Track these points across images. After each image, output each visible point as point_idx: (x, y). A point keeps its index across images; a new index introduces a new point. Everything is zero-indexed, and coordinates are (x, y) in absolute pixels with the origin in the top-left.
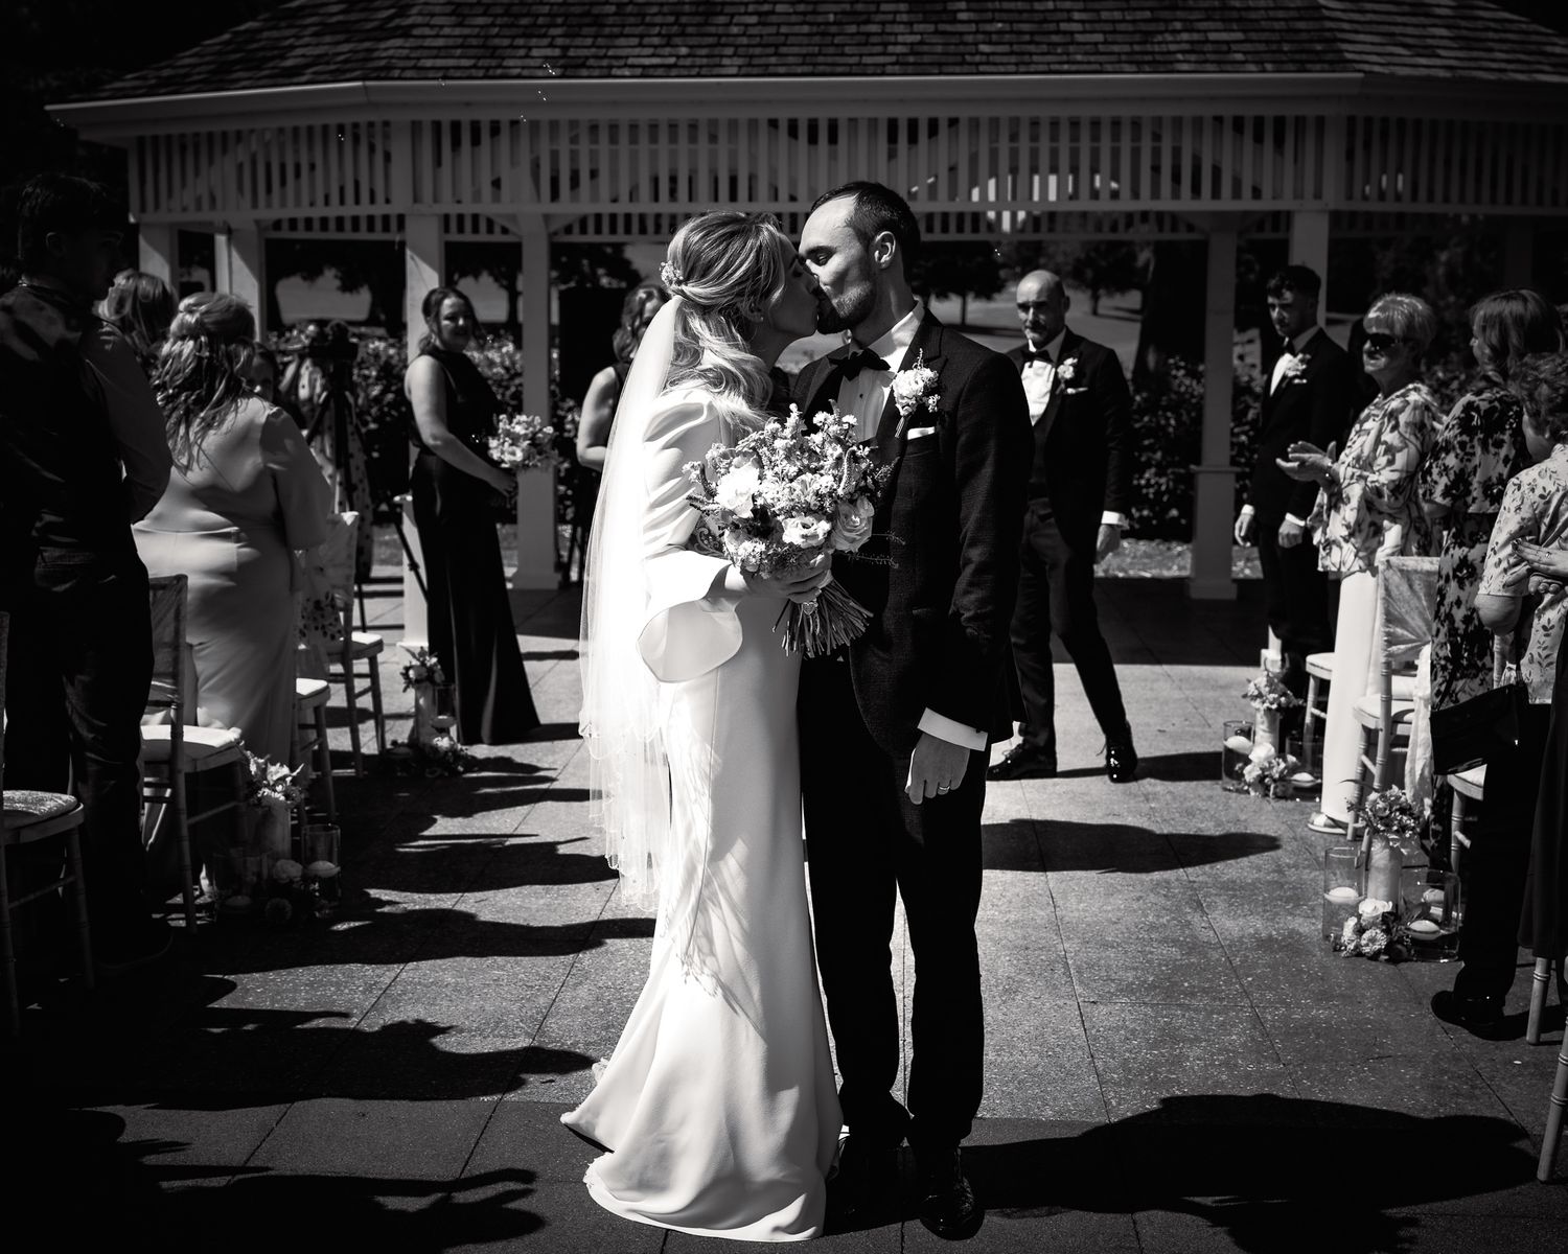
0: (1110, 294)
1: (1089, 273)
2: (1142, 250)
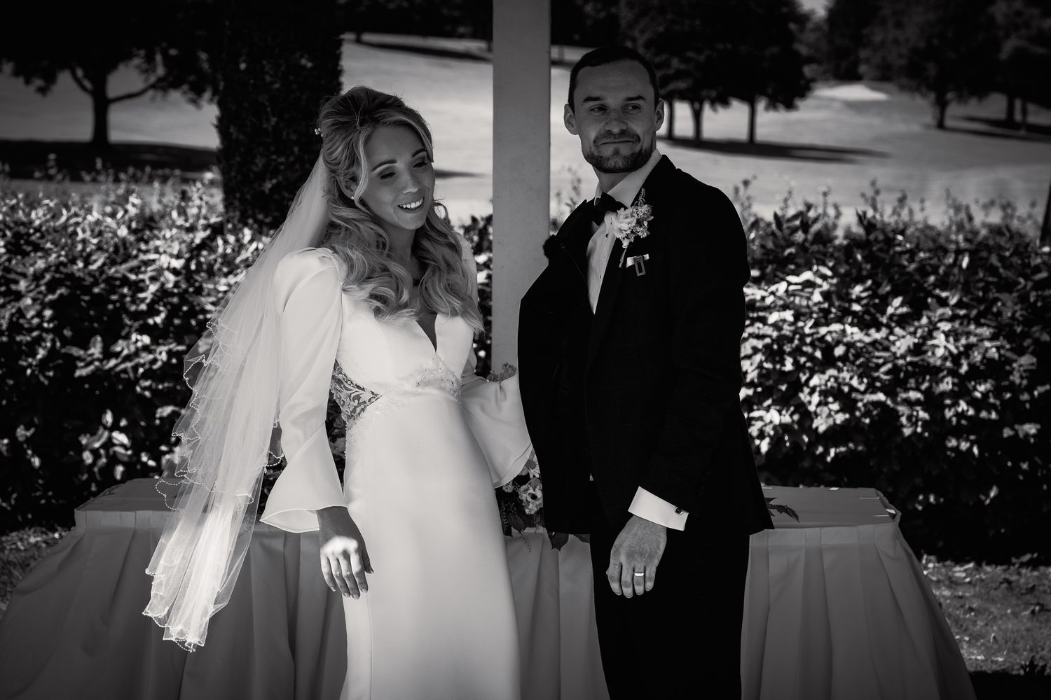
0: (962, 99)
1: (931, 69)
2: (1007, 36)
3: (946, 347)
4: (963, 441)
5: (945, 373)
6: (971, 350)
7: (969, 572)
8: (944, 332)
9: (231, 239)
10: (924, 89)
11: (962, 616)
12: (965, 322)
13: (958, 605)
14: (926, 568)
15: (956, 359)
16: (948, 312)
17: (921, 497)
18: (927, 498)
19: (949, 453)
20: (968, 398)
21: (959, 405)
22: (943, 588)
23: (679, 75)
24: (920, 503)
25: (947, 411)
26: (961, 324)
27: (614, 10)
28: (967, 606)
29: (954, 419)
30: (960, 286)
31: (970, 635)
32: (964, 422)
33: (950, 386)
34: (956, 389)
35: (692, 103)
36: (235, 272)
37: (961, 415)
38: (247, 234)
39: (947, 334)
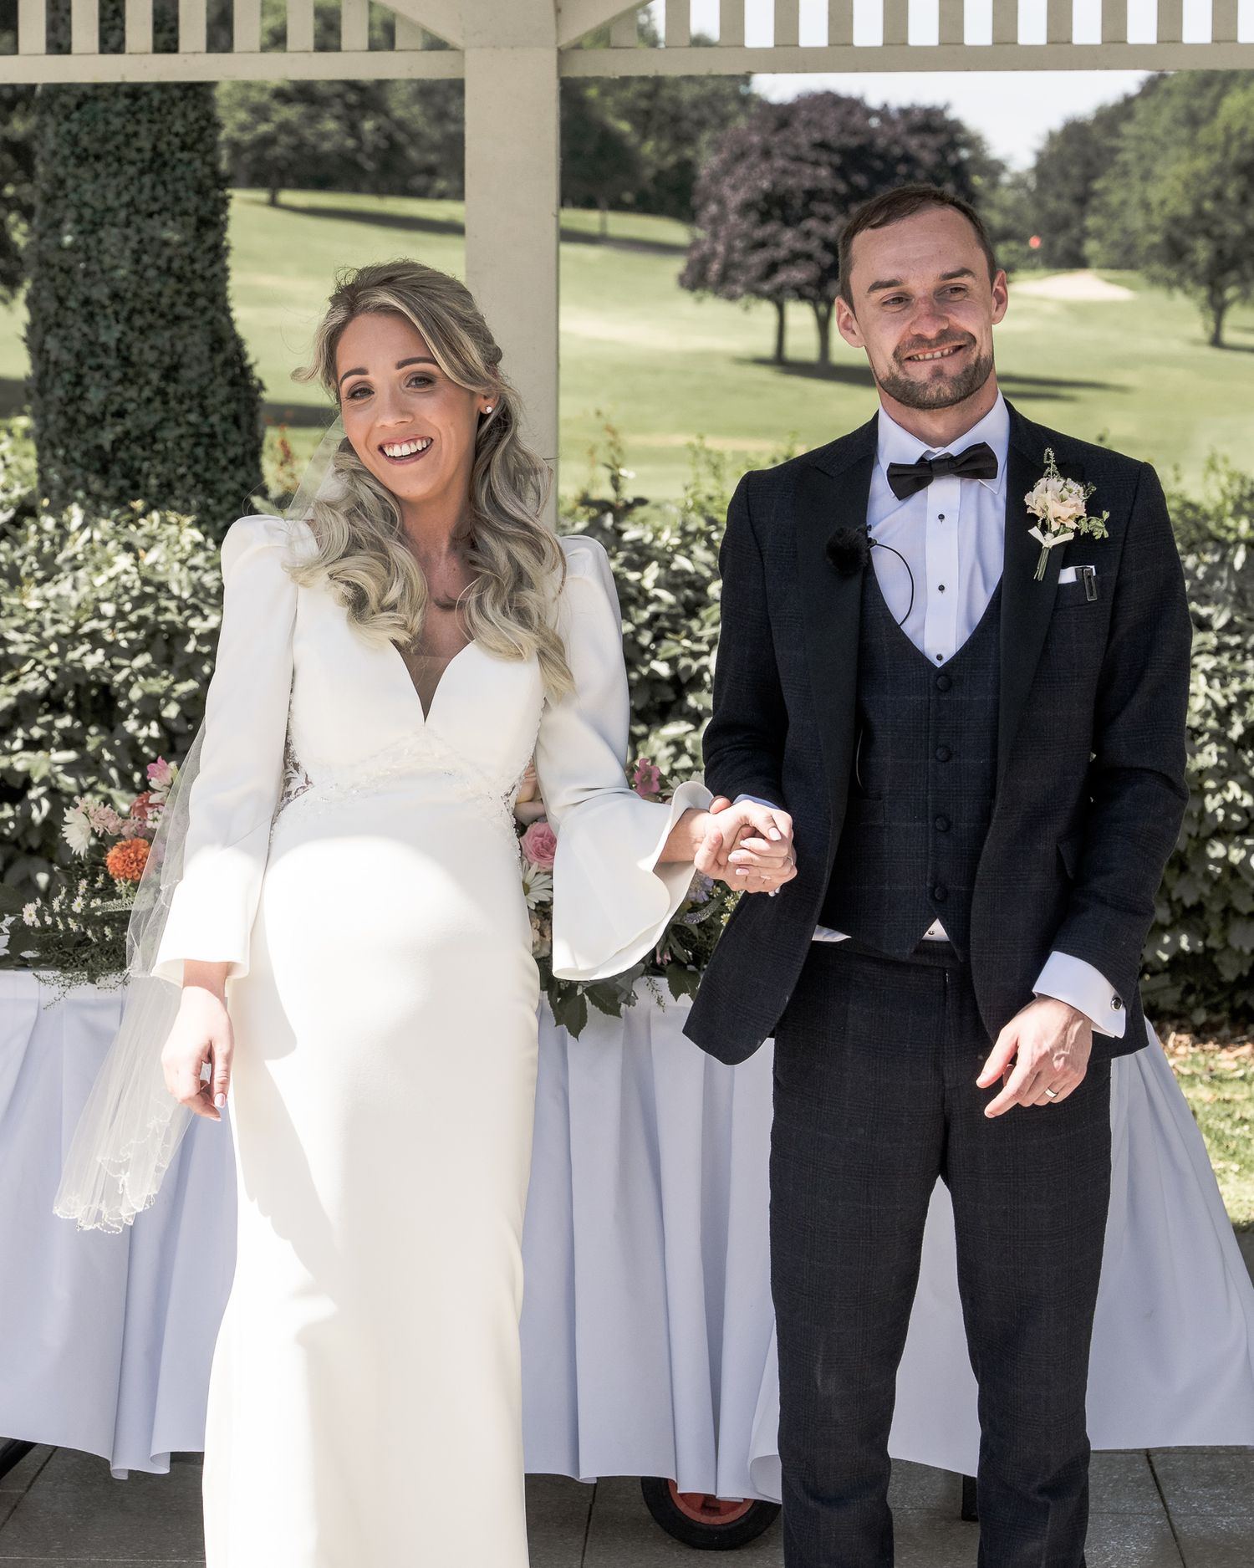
1: (1201, 250)
3: (1207, 696)
4: (1236, 847)
5: (1206, 737)
6: (1248, 700)
7: (1243, 1060)
8: (1204, 672)
9: (48, 523)
10: (1189, 284)
11: (1228, 1132)
12: (1239, 657)
13: (1223, 1114)
14: (1173, 1054)
15: (1224, 715)
16: (1212, 640)
17: (1167, 939)
18: (1176, 941)
19: (1211, 867)
20: (1244, 779)
21: (1228, 790)
22: (1200, 1086)
23: (795, 258)
24: (1165, 949)
25: (1208, 798)
26: (1232, 659)
27: (689, 153)
28: (1237, 1116)
29: (1221, 813)
30: (1231, 598)
31: (1242, 1162)
32: (1236, 817)
33: (1214, 760)
34: (1223, 763)
35: (814, 303)
36: (56, 578)
37: (1230, 806)
38: (76, 515)
39: (1209, 676)
